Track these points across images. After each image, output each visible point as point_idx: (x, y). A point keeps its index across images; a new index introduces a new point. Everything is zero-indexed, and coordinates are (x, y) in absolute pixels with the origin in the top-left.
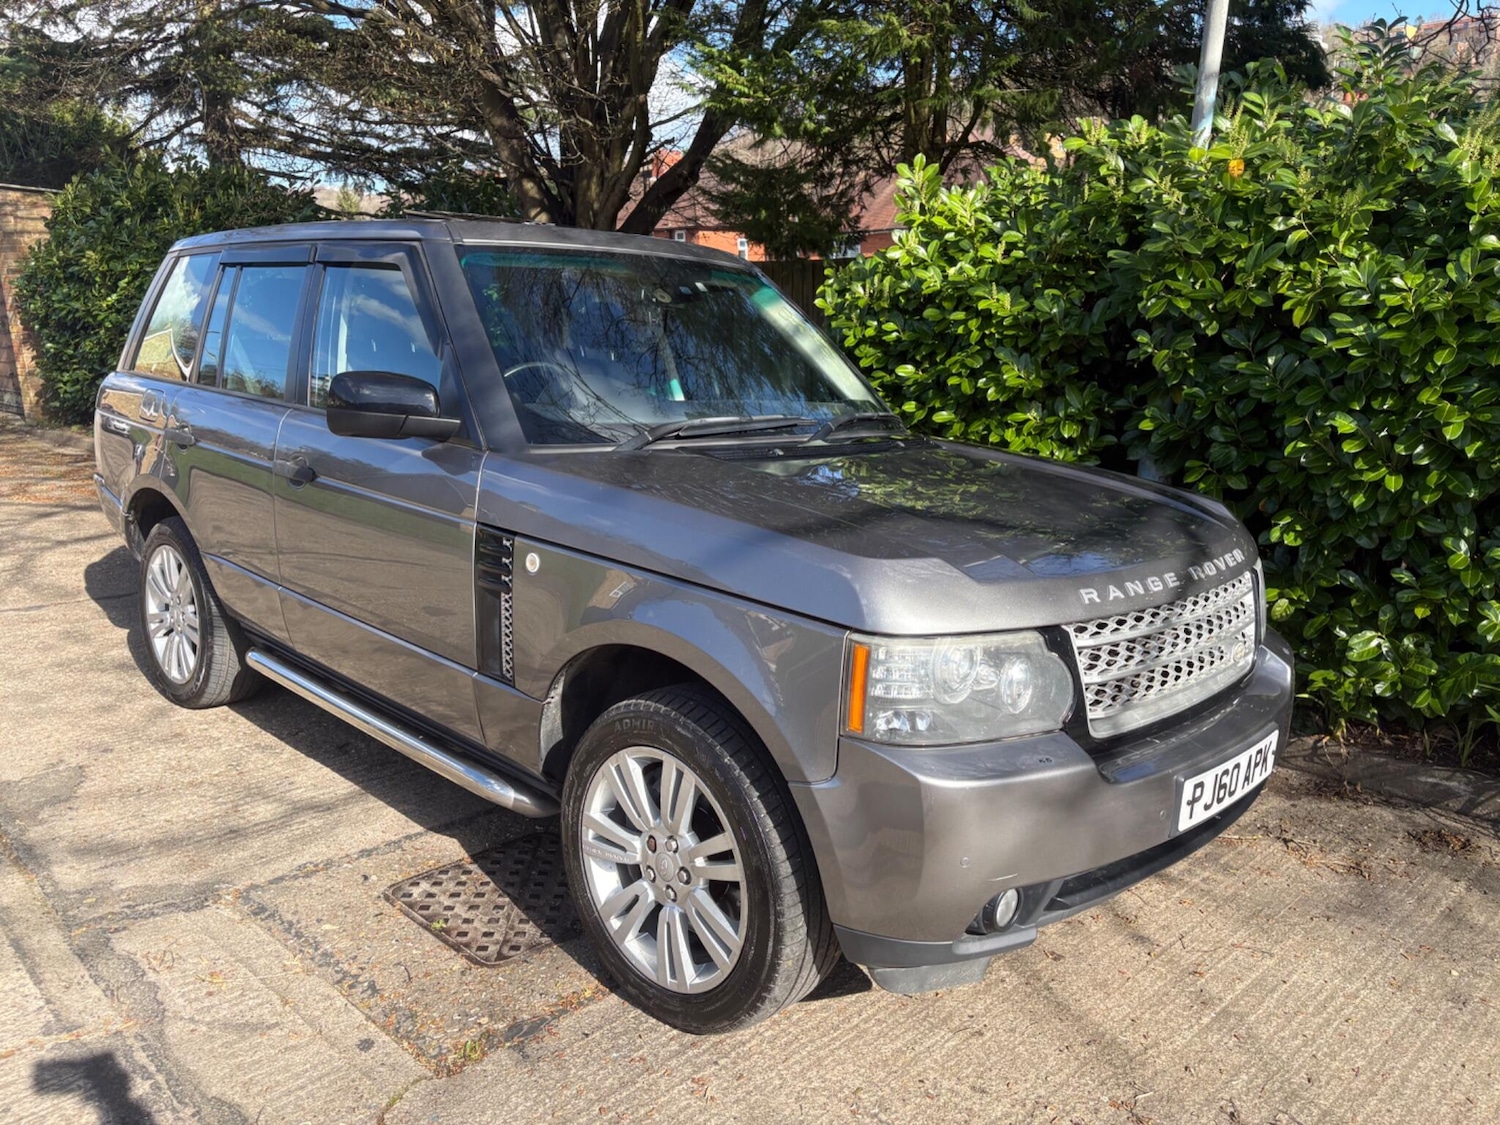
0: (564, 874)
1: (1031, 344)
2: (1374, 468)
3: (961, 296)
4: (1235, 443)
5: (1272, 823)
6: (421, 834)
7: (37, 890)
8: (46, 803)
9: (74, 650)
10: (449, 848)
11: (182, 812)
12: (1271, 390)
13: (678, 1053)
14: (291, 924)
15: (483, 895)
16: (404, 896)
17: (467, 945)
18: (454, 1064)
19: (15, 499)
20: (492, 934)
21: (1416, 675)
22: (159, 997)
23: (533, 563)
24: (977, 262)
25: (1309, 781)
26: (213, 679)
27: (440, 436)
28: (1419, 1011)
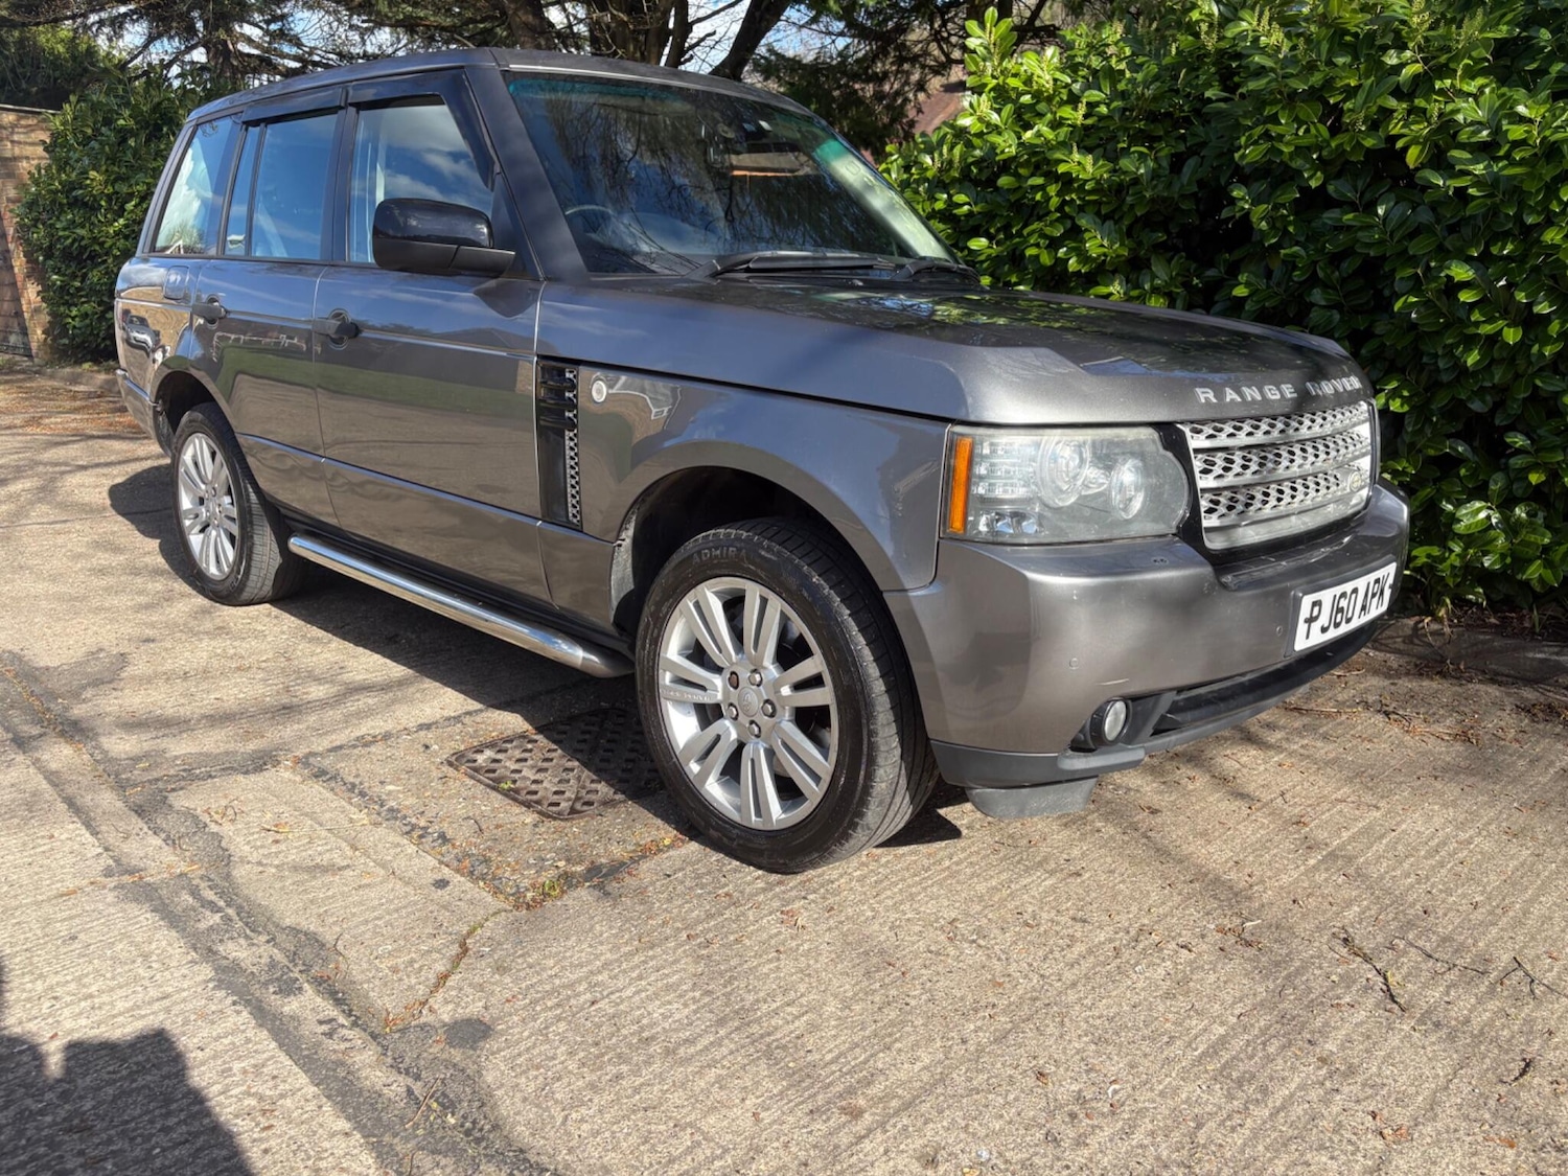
0: (639, 723)
1: (1113, 211)
2: (1490, 320)
3: (1039, 160)
4: (1337, 306)
5: (1371, 699)
6: (481, 711)
7: (86, 757)
8: (89, 684)
9: (104, 559)
10: (513, 722)
11: (234, 692)
12: (1381, 242)
13: (764, 890)
14: (354, 786)
15: (551, 760)
16: (468, 761)
17: (538, 802)
18: (533, 900)
19: (29, 430)
20: (563, 792)
21: (1528, 544)
22: (223, 844)
23: (599, 392)
24: (1056, 125)
25: (1408, 663)
26: (254, 571)
27: (492, 270)
28: (1538, 855)
